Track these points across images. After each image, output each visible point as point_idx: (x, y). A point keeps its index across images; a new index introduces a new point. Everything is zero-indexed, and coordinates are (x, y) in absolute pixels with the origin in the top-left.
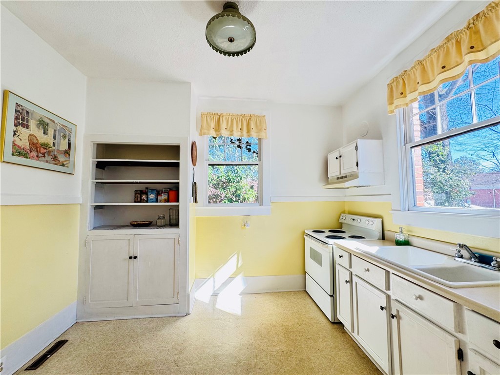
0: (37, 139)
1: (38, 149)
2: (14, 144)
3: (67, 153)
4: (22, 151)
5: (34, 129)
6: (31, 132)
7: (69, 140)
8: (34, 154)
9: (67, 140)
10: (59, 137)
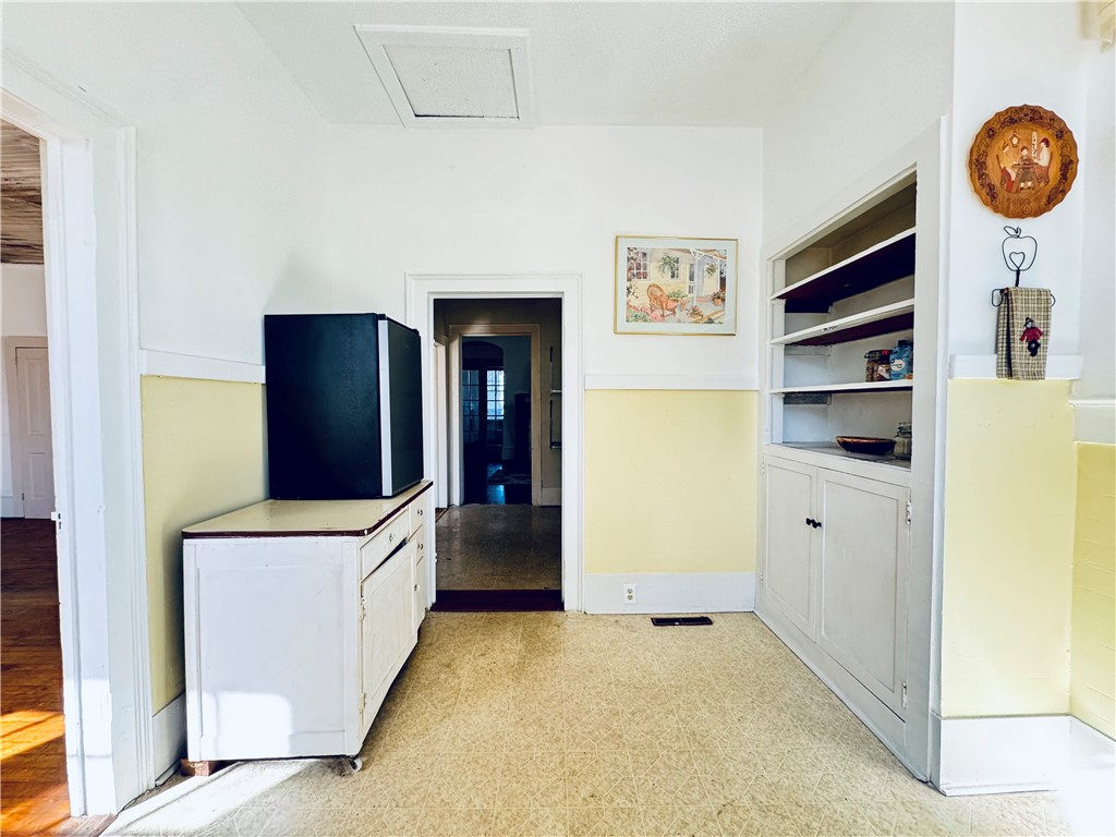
0: (661, 290)
1: (664, 305)
2: (629, 306)
3: (719, 298)
4: (639, 314)
5: (656, 275)
6: (651, 283)
7: (721, 273)
8: (658, 312)
9: (717, 275)
10: (701, 273)
